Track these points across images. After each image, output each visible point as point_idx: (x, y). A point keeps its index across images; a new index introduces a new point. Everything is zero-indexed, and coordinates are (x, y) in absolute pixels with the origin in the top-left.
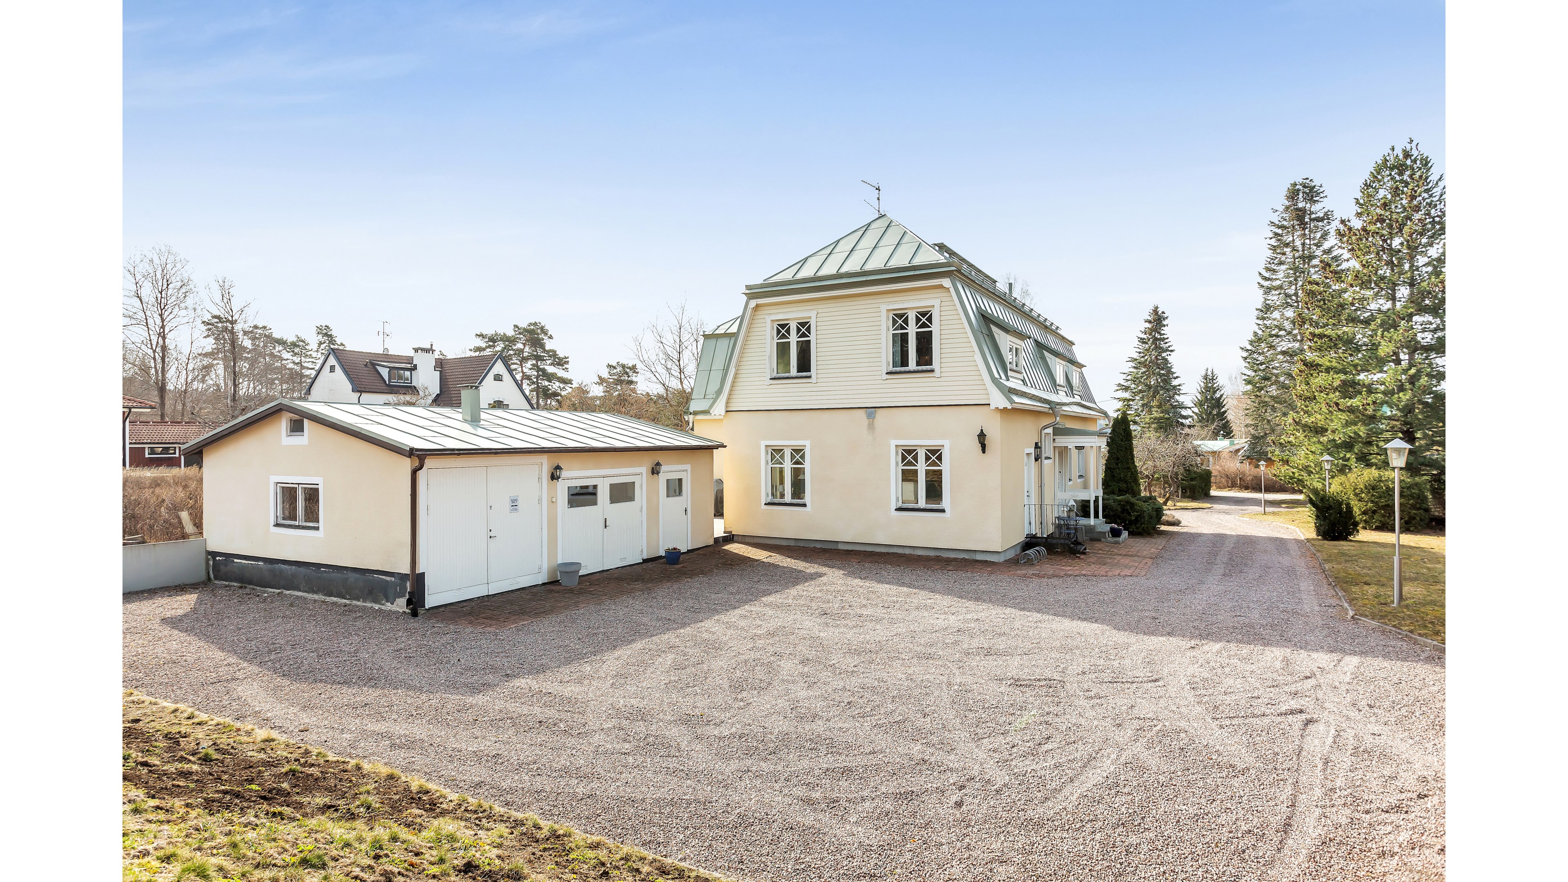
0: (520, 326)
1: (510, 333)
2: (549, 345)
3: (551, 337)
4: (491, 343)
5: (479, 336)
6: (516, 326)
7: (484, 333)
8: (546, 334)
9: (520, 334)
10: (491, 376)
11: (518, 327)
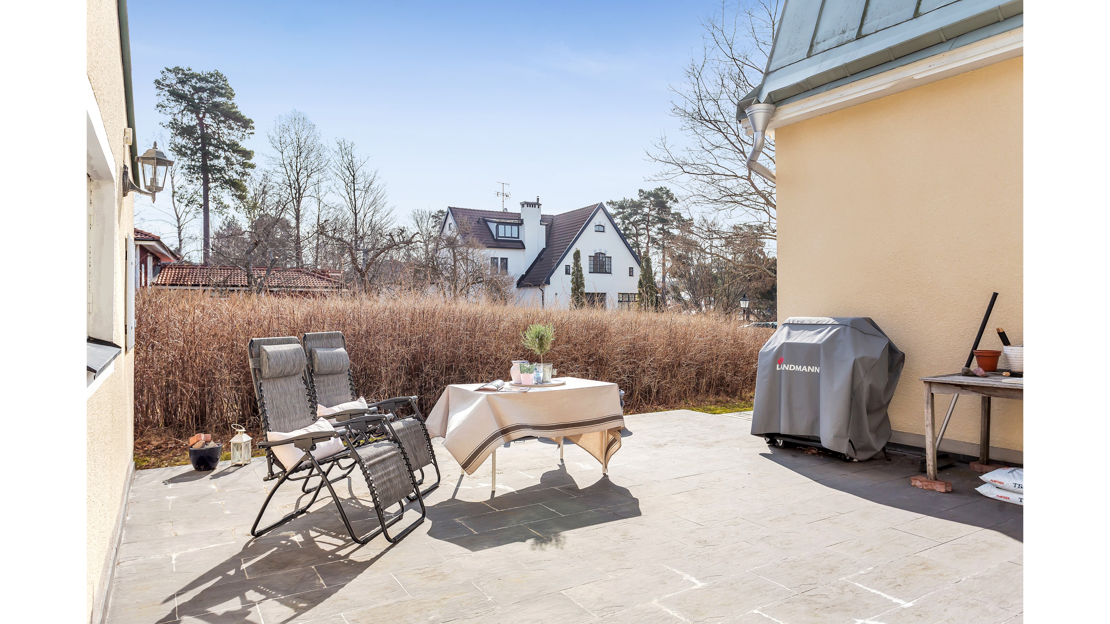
0: (645, 190)
1: (637, 198)
2: (675, 208)
3: (676, 201)
4: (621, 210)
5: (610, 203)
6: (641, 191)
7: (614, 201)
8: (672, 199)
9: (645, 198)
10: (591, 227)
11: (643, 192)
